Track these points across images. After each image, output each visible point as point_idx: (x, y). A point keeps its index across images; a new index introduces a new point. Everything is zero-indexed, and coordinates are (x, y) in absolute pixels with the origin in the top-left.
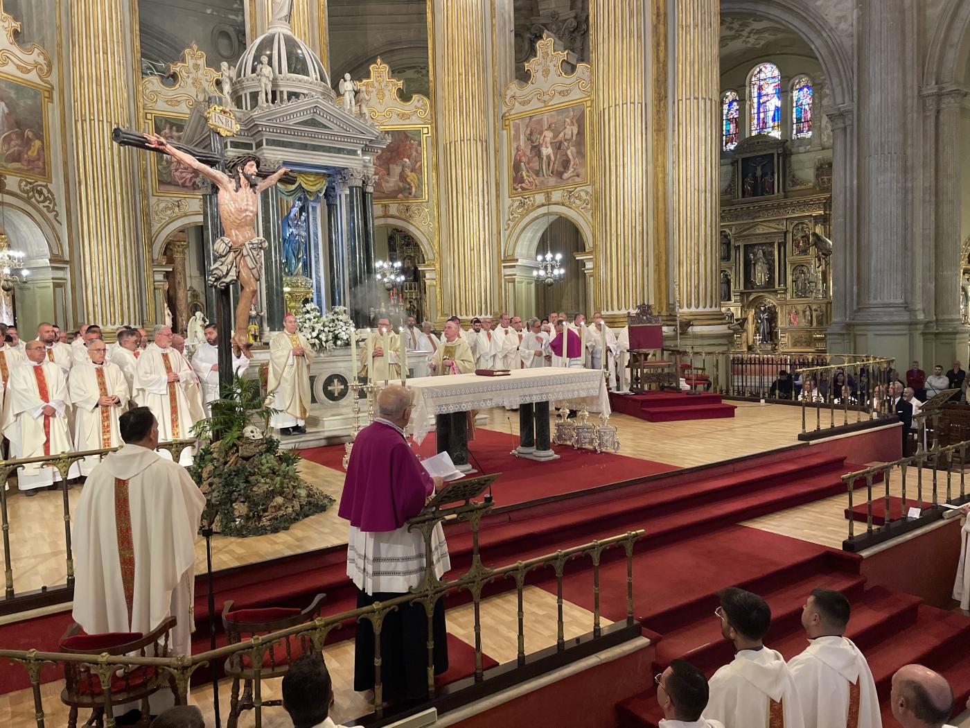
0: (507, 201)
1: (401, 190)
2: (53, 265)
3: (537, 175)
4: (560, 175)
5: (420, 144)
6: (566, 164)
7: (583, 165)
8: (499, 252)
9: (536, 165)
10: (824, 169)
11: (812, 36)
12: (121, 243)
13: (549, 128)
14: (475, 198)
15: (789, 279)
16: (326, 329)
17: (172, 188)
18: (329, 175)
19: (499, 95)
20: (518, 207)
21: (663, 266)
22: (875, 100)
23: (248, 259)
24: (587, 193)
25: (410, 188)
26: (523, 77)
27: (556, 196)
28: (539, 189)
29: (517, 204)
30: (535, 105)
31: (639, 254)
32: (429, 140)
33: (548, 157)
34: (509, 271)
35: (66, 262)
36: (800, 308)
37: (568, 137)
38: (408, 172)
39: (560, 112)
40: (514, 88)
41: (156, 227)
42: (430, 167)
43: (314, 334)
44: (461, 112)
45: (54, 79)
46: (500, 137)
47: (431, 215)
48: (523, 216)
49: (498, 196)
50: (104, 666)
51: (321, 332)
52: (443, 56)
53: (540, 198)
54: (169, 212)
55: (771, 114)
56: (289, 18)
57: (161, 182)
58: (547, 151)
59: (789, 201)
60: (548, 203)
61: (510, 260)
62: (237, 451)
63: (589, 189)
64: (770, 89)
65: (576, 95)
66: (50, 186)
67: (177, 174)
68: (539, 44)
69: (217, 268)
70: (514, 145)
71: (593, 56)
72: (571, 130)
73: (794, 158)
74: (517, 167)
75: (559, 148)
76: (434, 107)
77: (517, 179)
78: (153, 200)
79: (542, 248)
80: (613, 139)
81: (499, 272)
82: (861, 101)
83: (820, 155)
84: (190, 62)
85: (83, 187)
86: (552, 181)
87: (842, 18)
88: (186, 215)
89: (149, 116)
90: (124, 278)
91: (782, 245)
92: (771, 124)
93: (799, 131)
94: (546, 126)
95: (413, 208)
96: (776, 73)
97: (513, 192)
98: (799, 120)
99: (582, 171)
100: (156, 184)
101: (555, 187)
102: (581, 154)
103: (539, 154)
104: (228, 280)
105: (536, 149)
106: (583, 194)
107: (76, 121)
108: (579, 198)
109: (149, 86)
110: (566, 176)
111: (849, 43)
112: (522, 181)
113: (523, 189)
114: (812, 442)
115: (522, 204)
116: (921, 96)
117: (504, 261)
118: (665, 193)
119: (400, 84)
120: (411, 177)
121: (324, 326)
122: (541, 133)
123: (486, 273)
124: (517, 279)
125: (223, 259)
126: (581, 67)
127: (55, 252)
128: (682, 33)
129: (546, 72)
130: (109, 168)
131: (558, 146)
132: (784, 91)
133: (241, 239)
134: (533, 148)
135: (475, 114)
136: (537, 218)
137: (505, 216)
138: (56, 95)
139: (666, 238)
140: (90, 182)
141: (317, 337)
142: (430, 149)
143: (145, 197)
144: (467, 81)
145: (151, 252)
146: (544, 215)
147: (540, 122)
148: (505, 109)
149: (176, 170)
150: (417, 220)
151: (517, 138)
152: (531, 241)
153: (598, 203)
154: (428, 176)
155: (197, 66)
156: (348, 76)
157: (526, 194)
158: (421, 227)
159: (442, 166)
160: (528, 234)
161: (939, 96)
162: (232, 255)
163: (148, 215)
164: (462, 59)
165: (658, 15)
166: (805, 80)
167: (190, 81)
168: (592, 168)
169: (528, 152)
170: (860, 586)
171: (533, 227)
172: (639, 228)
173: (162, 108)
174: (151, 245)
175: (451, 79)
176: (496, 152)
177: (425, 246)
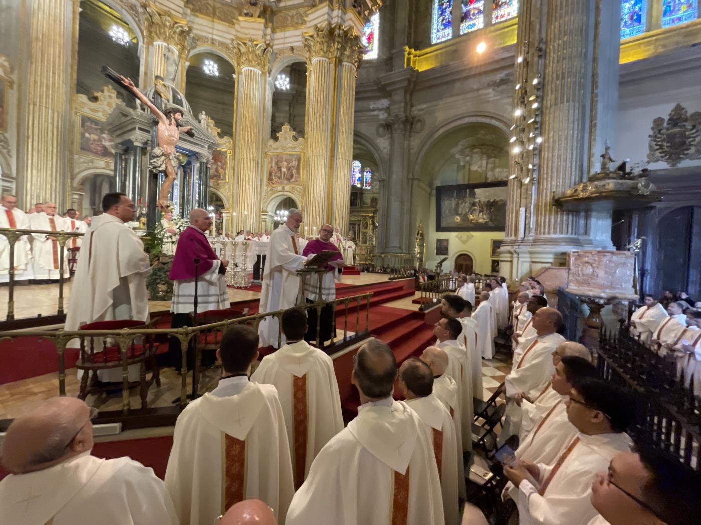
0: (265, 188)
1: (215, 176)
2: (3, 178)
3: (279, 179)
4: (289, 180)
5: (226, 158)
6: (292, 176)
7: (299, 177)
8: (260, 209)
9: (279, 175)
10: (374, 201)
11: (375, 152)
12: (54, 174)
13: (286, 161)
14: (251, 184)
15: (361, 237)
16: (183, 225)
17: (89, 153)
18: (188, 156)
19: (264, 144)
20: (270, 191)
21: (330, 220)
22: (394, 177)
23: (172, 162)
24: (300, 189)
25: (220, 176)
26: (276, 139)
27: (287, 188)
28: (280, 184)
29: (269, 190)
30: (280, 151)
31: (321, 214)
32: (231, 157)
33: (285, 172)
34: (264, 217)
35: (13, 179)
36: (363, 248)
37: (294, 166)
38: (220, 169)
39: (291, 155)
40: (271, 142)
41: (76, 171)
42: (231, 169)
43: (178, 227)
44: (247, 148)
45: (14, 77)
46: (264, 161)
47: (229, 188)
48: (272, 195)
49: (261, 185)
50: (125, 336)
51: (181, 226)
52: (241, 123)
53: (280, 188)
54: (85, 165)
55: (357, 179)
56: (174, 80)
57: (82, 149)
58: (284, 170)
59: (362, 210)
60: (283, 191)
61: (265, 212)
62: (159, 260)
63: (301, 188)
64: (356, 170)
65: (298, 150)
66: (5, 135)
67: (93, 146)
68: (283, 127)
69: (155, 162)
70: (270, 166)
71: (306, 136)
72: (295, 163)
73: (364, 195)
74: (270, 174)
75: (289, 170)
76: (234, 143)
77: (270, 179)
78: (76, 157)
79: (279, 208)
80: (313, 168)
81: (260, 217)
82: (390, 177)
83: (372, 196)
84: (106, 94)
85: (30, 141)
86: (286, 182)
87: (385, 148)
88: (96, 168)
89: (78, 114)
90: (53, 193)
91: (359, 225)
92: (356, 182)
93: (366, 186)
94: (284, 160)
95: (220, 185)
96: (360, 165)
97: (268, 184)
98: (366, 183)
99: (298, 180)
100: (79, 149)
101: (287, 185)
102: (298, 173)
103: (281, 171)
104: (160, 169)
105: (280, 169)
106: (298, 189)
107: (29, 105)
108: (297, 190)
109: (80, 100)
110: (292, 181)
111: (386, 157)
112: (272, 180)
113: (273, 184)
114: (393, 281)
115: (272, 190)
116: (407, 179)
117: (262, 212)
118: (332, 192)
119: (219, 130)
120: (221, 171)
121: (182, 224)
122: (282, 162)
123: (254, 217)
124: (268, 220)
125: (158, 159)
126: (301, 139)
127: (5, 172)
128: (340, 134)
129: (286, 139)
130: (50, 134)
131: (289, 169)
132: (362, 172)
133: (169, 152)
134: (278, 168)
135: (254, 150)
136: (278, 196)
137: (264, 194)
138: (15, 87)
139: (332, 209)
140: (36, 138)
141: (179, 228)
142: (231, 160)
143: (71, 153)
144: (251, 136)
145: (72, 183)
146: (281, 195)
147: (282, 158)
148: (267, 150)
149: (92, 144)
150: (222, 190)
151: (271, 162)
152: (274, 206)
153: (305, 194)
154: (229, 172)
155: (110, 97)
156: (204, 113)
157: (274, 186)
158: (224, 193)
159: (236, 169)
160: (273, 203)
161: (413, 179)
162: (163, 158)
163: (72, 164)
164: (249, 126)
165: (333, 125)
166: (368, 169)
167: (105, 103)
168: (303, 179)
169: (276, 169)
170: (424, 324)
171: (275, 200)
172: (321, 204)
173: (87, 112)
174: (72, 179)
175: (244, 133)
176: (262, 167)
177: (225, 202)
